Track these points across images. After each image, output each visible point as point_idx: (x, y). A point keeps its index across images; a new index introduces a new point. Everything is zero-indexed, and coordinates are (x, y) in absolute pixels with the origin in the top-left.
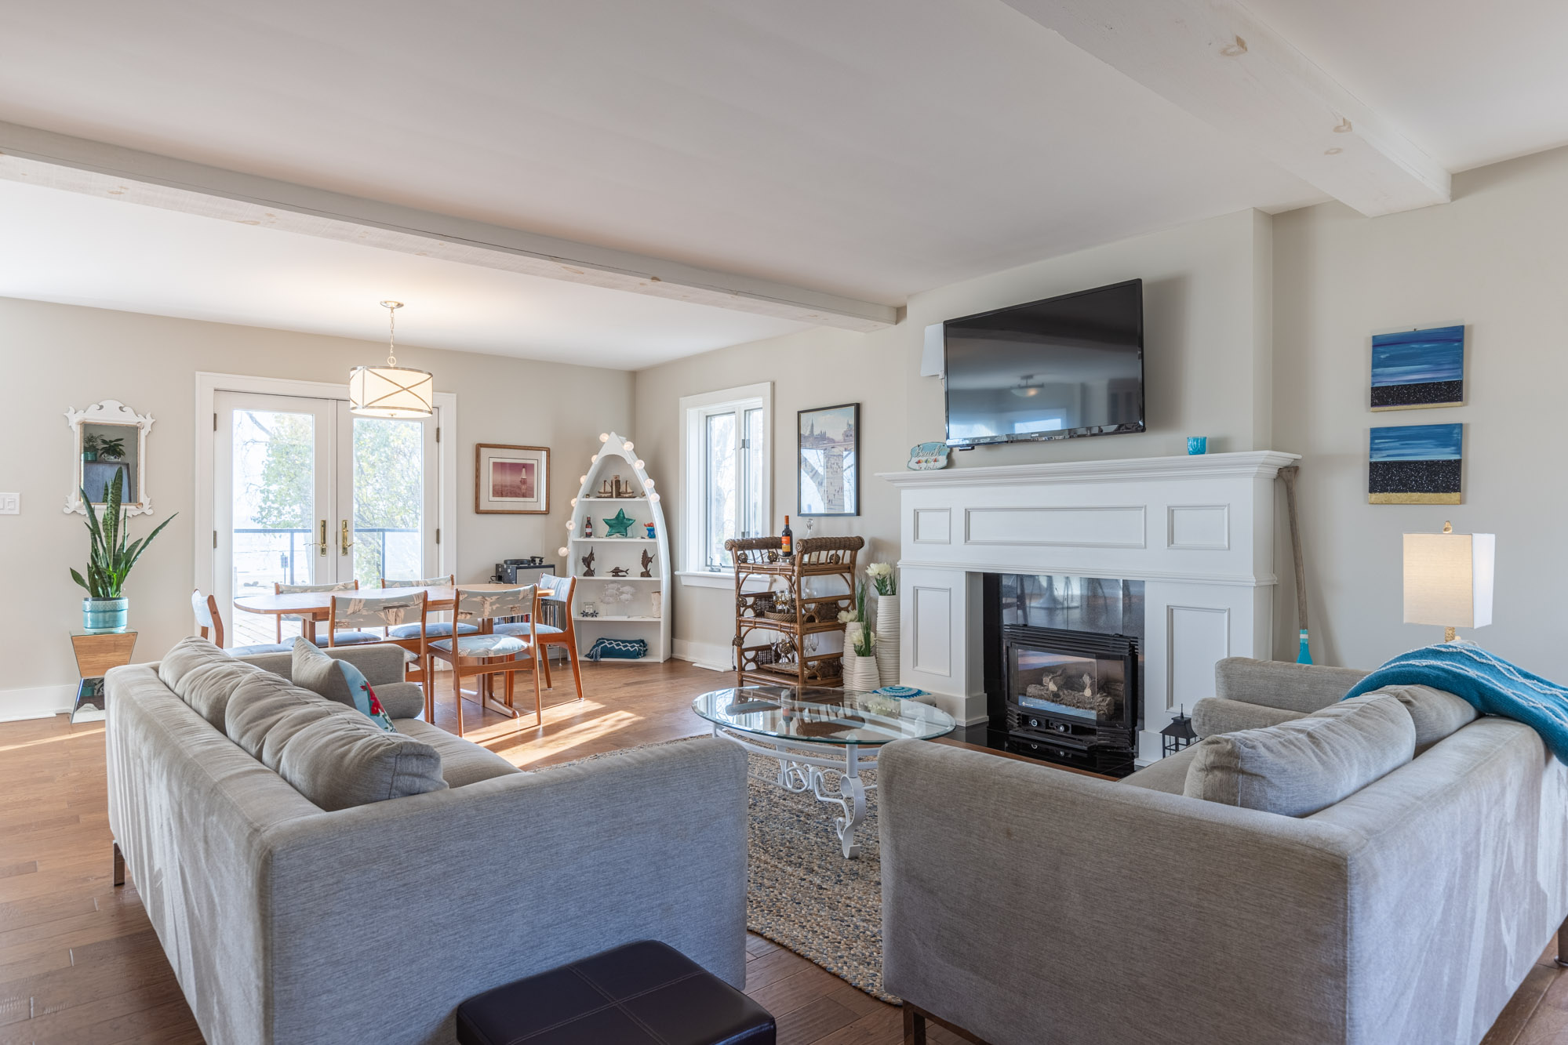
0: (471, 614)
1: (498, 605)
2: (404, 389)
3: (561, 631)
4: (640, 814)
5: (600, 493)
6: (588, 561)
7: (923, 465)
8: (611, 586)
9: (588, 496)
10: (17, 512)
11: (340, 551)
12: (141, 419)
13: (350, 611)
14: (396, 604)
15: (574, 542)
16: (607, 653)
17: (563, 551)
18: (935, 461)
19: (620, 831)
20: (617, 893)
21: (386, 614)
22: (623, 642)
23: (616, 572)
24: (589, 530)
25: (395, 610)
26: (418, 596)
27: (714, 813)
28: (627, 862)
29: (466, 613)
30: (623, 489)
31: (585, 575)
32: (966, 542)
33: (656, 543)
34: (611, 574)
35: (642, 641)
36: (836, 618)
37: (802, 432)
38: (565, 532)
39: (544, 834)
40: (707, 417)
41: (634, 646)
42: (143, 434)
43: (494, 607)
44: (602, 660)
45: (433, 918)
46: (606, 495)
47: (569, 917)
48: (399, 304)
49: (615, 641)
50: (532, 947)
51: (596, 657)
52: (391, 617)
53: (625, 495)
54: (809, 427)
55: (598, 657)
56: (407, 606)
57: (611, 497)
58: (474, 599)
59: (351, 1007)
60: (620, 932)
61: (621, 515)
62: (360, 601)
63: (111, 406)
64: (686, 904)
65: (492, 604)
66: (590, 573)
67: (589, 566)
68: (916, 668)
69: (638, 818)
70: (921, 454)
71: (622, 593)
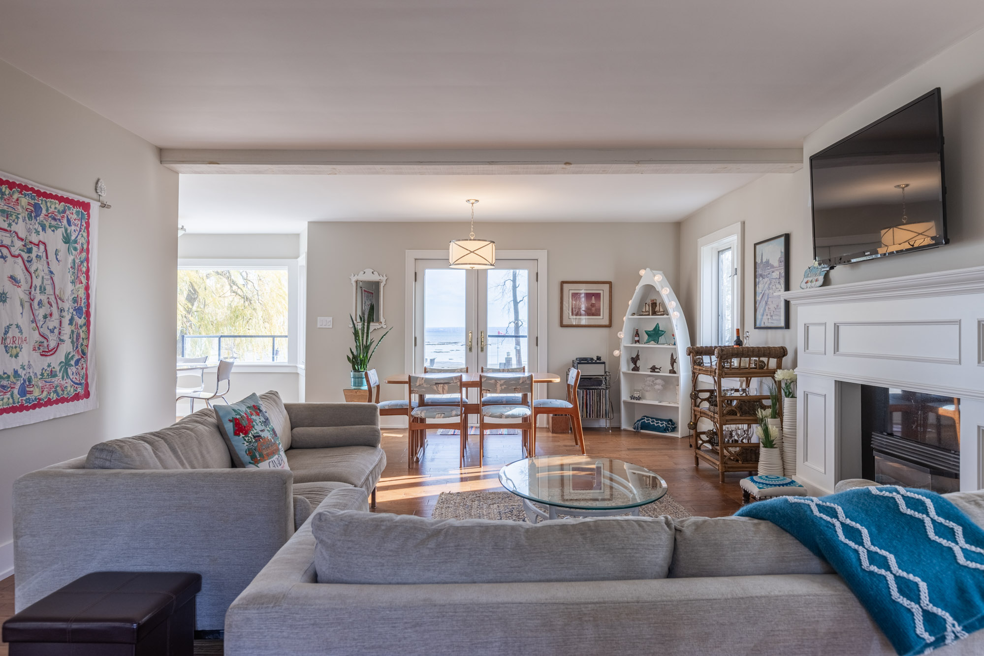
0: (489, 390)
1: (505, 386)
2: (471, 252)
3: (570, 406)
4: (197, 502)
5: (643, 312)
6: (635, 360)
7: (809, 284)
8: (649, 378)
9: (634, 314)
10: (331, 327)
11: (480, 349)
12: (381, 278)
13: (418, 384)
14: (442, 382)
15: (625, 347)
16: (645, 426)
17: (616, 353)
18: (816, 281)
19: (183, 508)
20: (180, 542)
21: (437, 387)
22: (657, 419)
23: (653, 369)
24: (637, 339)
25: (442, 385)
26: (456, 378)
27: (248, 512)
28: (187, 526)
29: (486, 390)
30: (657, 309)
31: (633, 370)
32: (834, 353)
33: (676, 348)
34: (650, 370)
35: (671, 420)
36: (755, 415)
37: (757, 261)
38: (619, 340)
39: (138, 500)
40: (719, 252)
41: (663, 423)
42: (382, 285)
43: (503, 387)
44: (642, 431)
45: (77, 528)
46: (646, 313)
47: (150, 547)
48: (476, 201)
49: (652, 418)
50: (128, 557)
51: (638, 429)
52: (440, 389)
53: (659, 314)
54: (760, 257)
55: (639, 429)
56: (449, 383)
57: (649, 315)
58: (490, 382)
59: (39, 558)
60: (181, 564)
61: (658, 328)
62: (423, 378)
63: (369, 271)
64: (227, 561)
65: (501, 385)
66: (636, 369)
67: (635, 364)
68: (806, 463)
69: (196, 504)
70: (809, 275)
71: (656, 384)
